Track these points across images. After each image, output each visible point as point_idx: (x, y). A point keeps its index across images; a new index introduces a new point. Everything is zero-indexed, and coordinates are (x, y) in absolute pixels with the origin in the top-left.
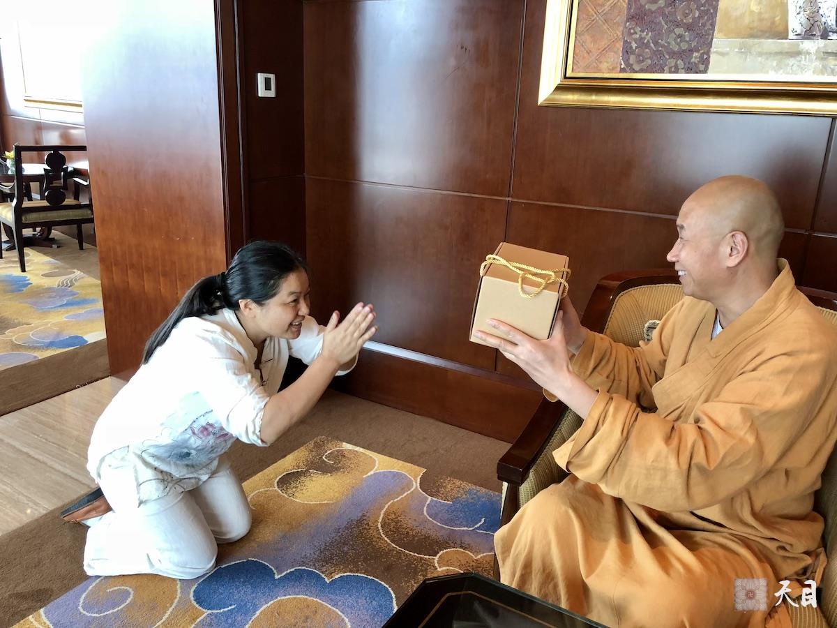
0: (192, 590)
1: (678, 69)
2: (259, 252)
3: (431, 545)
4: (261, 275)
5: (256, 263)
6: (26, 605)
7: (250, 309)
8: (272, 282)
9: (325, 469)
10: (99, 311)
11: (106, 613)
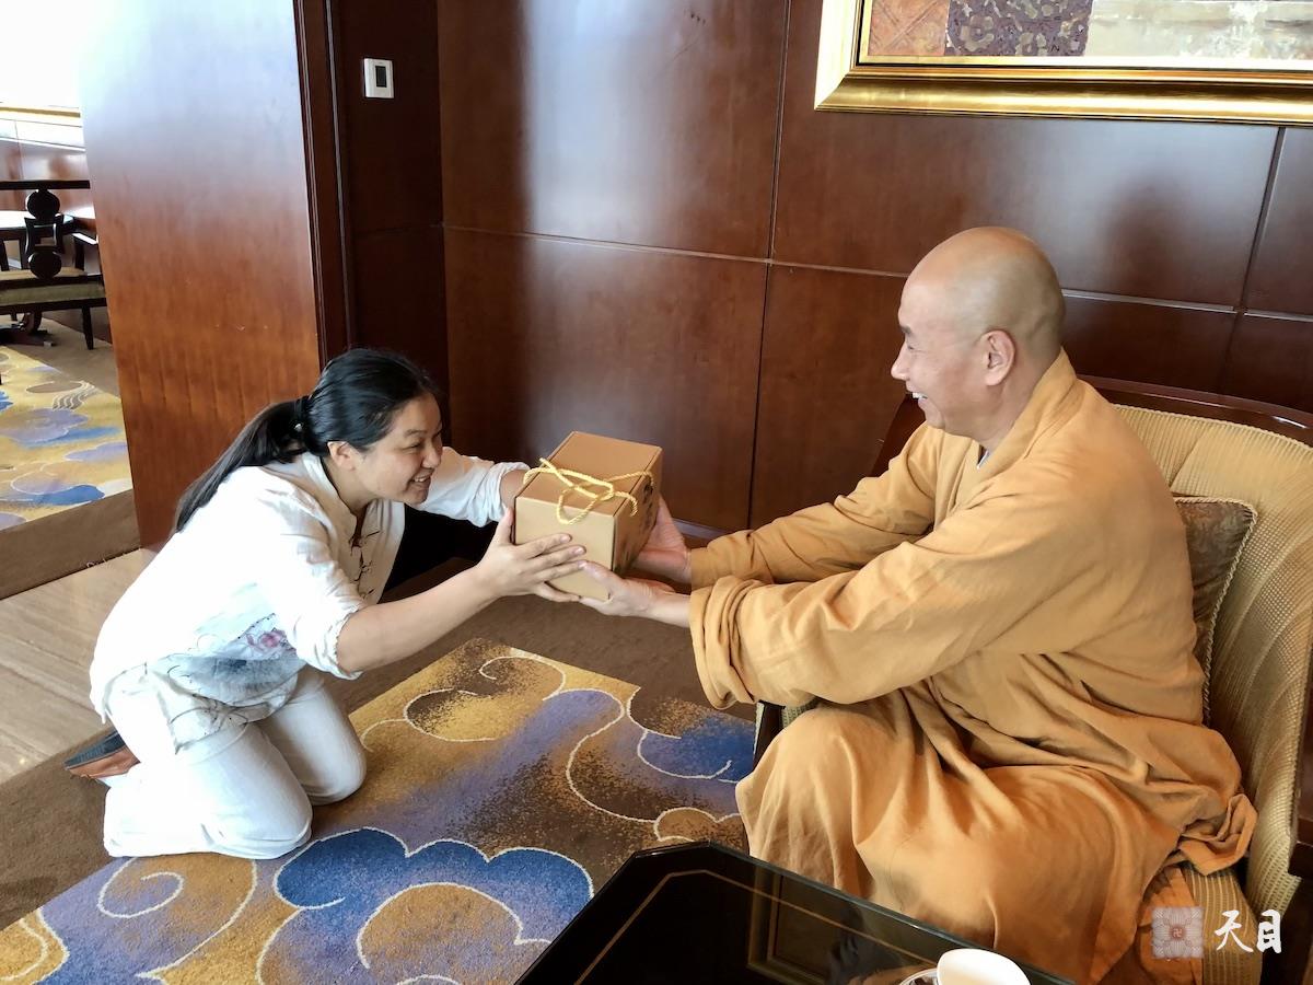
0: (276, 876)
1: (1038, 49)
2: (359, 367)
3: (646, 803)
4: (362, 404)
5: (356, 383)
6: (15, 904)
7: (346, 456)
8: (380, 415)
9: (482, 689)
10: (121, 447)
11: (140, 913)
